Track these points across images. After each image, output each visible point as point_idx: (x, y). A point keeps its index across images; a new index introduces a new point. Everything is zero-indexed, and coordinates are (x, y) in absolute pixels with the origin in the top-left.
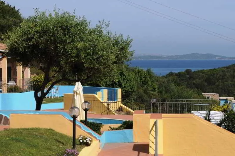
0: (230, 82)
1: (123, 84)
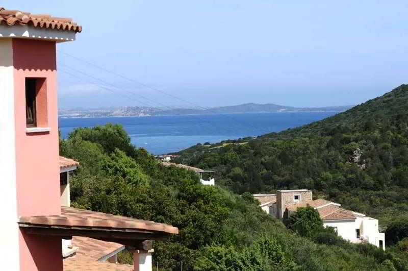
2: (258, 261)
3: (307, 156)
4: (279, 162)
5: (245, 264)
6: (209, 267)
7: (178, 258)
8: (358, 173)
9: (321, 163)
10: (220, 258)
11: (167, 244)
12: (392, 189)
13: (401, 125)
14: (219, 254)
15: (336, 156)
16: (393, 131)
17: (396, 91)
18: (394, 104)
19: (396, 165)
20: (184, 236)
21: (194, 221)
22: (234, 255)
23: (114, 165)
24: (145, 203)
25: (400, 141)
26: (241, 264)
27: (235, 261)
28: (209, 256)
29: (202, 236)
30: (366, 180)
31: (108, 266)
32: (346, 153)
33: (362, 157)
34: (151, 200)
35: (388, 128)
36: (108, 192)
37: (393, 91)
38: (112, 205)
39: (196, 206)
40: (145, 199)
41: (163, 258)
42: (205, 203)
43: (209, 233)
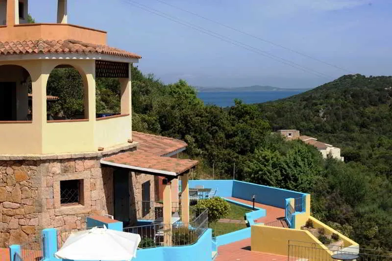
0: (297, 115)
1: (300, 179)
2: (300, 164)
3: (292, 113)
4: (276, 116)
5: (289, 167)
6: (258, 169)
7: (229, 161)
8: (322, 123)
9: (300, 117)
10: (267, 161)
11: (220, 150)
12: (341, 133)
13: (347, 96)
14: (266, 158)
15: (309, 113)
16: (342, 99)
17: (340, 79)
18: (340, 86)
19: (344, 119)
20: (234, 144)
21: (242, 132)
22: (279, 159)
23: (178, 91)
24: (202, 117)
25: (346, 105)
26: (286, 166)
27: (280, 164)
28: (258, 160)
29: (249, 145)
30: (327, 127)
31: (169, 160)
32: (315, 111)
33: (324, 114)
34: (207, 115)
35: (339, 97)
36: (173, 107)
37: (339, 79)
38: (176, 118)
39: (244, 121)
40: (202, 114)
41: (217, 161)
42: (251, 119)
43: (254, 142)
